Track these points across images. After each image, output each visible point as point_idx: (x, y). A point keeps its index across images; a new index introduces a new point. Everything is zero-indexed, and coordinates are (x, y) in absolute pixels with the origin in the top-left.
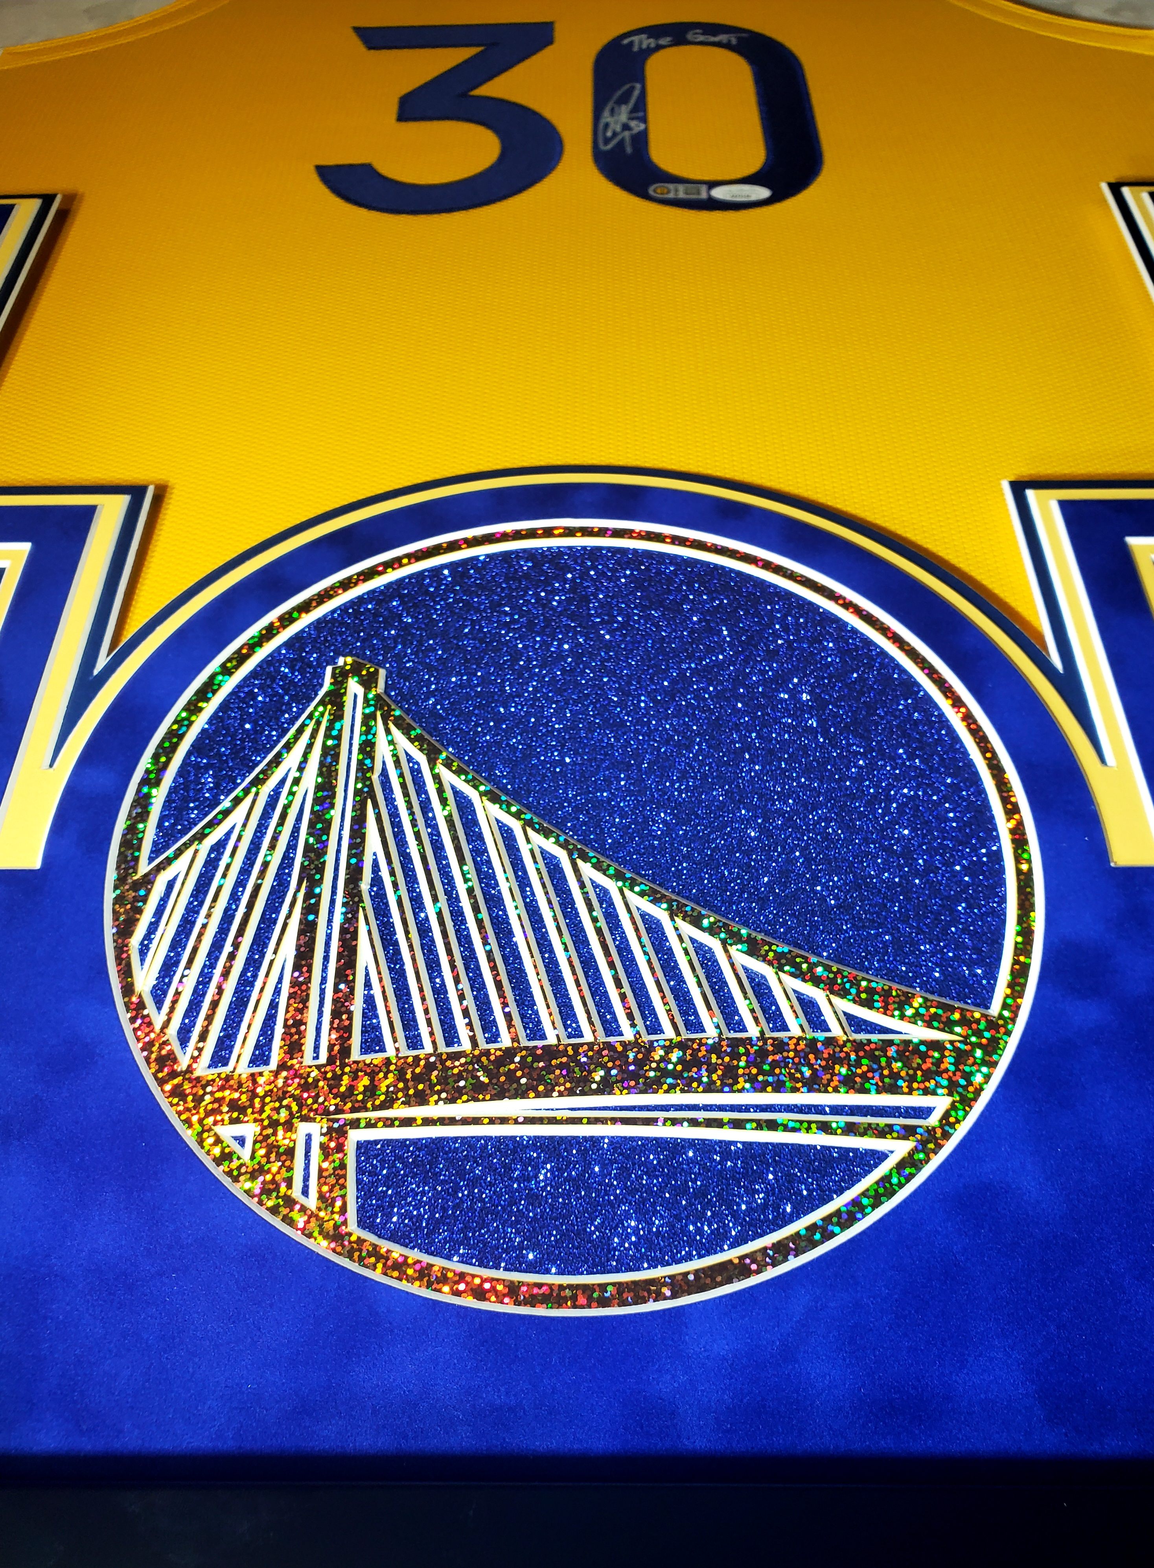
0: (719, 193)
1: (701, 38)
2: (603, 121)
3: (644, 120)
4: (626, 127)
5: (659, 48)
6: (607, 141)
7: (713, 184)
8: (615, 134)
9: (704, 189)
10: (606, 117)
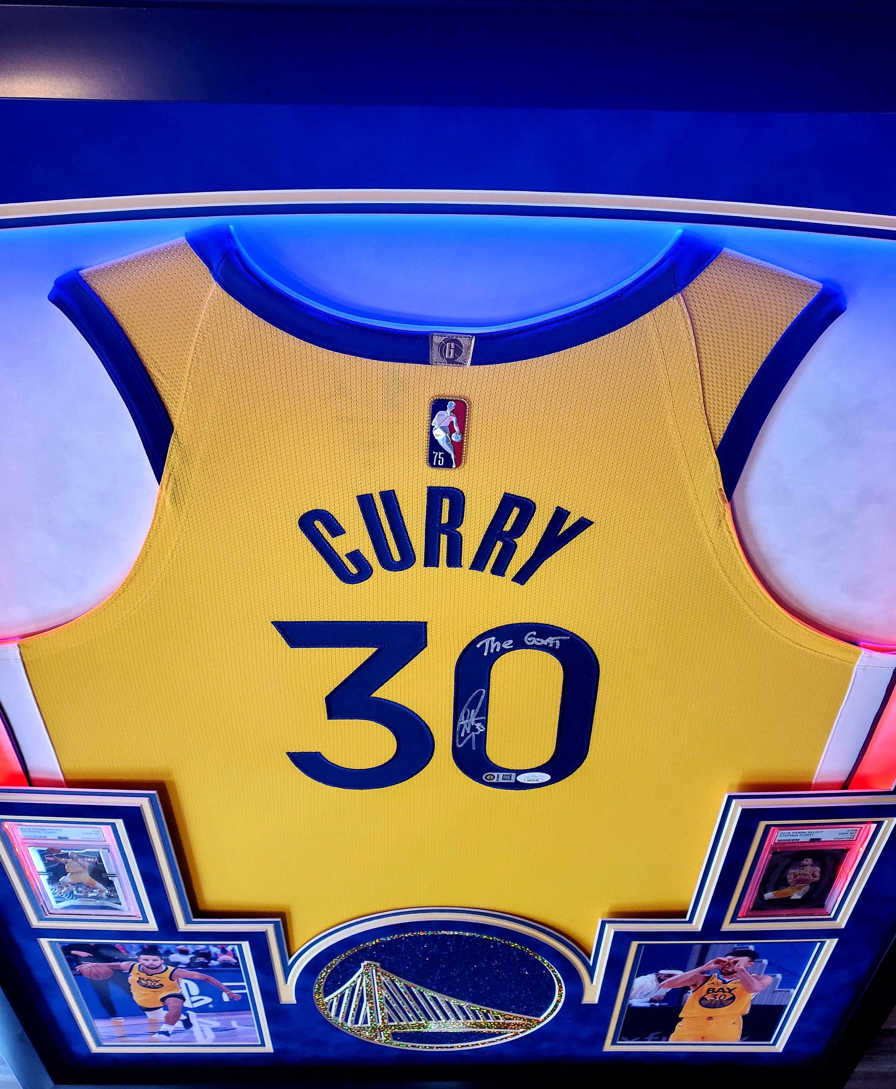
0: (522, 778)
1: (535, 641)
2: (460, 723)
3: (485, 723)
4: (474, 729)
5: (504, 651)
6: (461, 740)
7: (519, 772)
8: (466, 734)
9: (514, 775)
10: (462, 721)
